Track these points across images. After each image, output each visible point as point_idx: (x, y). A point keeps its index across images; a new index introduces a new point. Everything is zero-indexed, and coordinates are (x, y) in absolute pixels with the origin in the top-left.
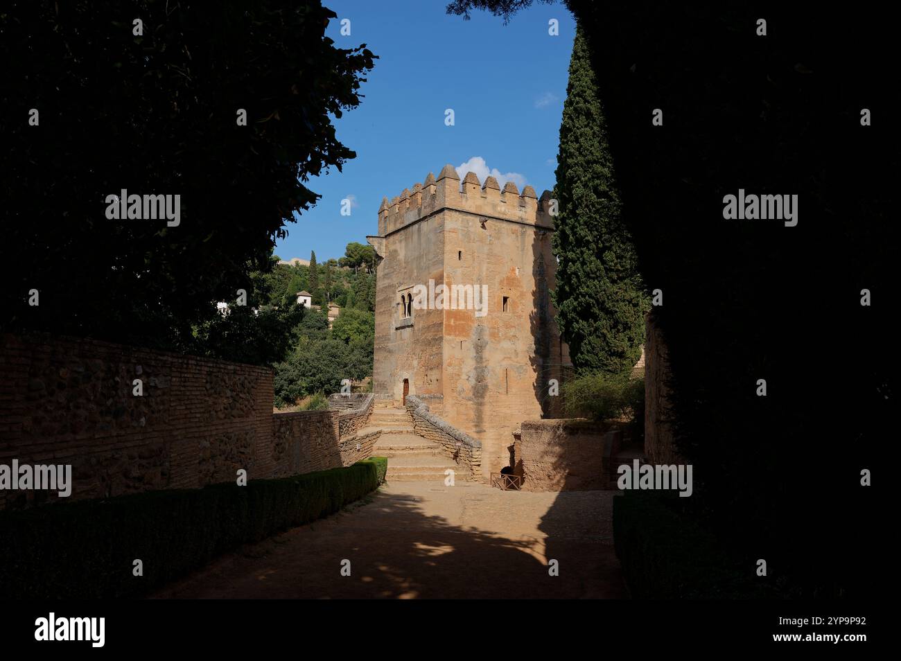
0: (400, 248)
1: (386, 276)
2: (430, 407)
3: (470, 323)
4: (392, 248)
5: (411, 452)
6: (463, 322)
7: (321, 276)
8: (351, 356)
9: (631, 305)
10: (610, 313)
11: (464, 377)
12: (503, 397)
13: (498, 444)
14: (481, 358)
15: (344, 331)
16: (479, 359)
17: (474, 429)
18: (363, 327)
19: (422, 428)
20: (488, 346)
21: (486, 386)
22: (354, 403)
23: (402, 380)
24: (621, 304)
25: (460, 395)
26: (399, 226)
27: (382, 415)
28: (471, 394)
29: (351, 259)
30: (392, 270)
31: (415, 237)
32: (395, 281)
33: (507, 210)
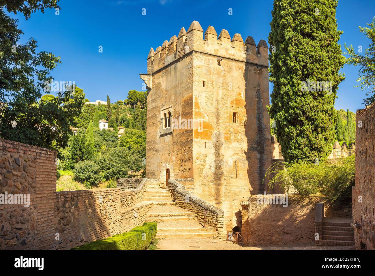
0: (163, 81)
1: (153, 101)
2: (185, 187)
3: (212, 130)
4: (157, 81)
5: (173, 218)
6: (206, 130)
7: (114, 111)
8: (132, 157)
9: (327, 114)
10: (312, 120)
11: (207, 166)
12: (234, 180)
13: (231, 212)
14: (219, 154)
15: (127, 142)
16: (218, 154)
17: (214, 202)
18: (139, 140)
19: (180, 201)
20: (223, 146)
21: (222, 173)
22: (133, 185)
23: (165, 169)
24: (320, 113)
25: (205, 178)
26: (161, 66)
27: (153, 192)
28: (212, 179)
29: (132, 101)
30: (158, 96)
31: (173, 72)
32: (159, 103)
33: (235, 53)
